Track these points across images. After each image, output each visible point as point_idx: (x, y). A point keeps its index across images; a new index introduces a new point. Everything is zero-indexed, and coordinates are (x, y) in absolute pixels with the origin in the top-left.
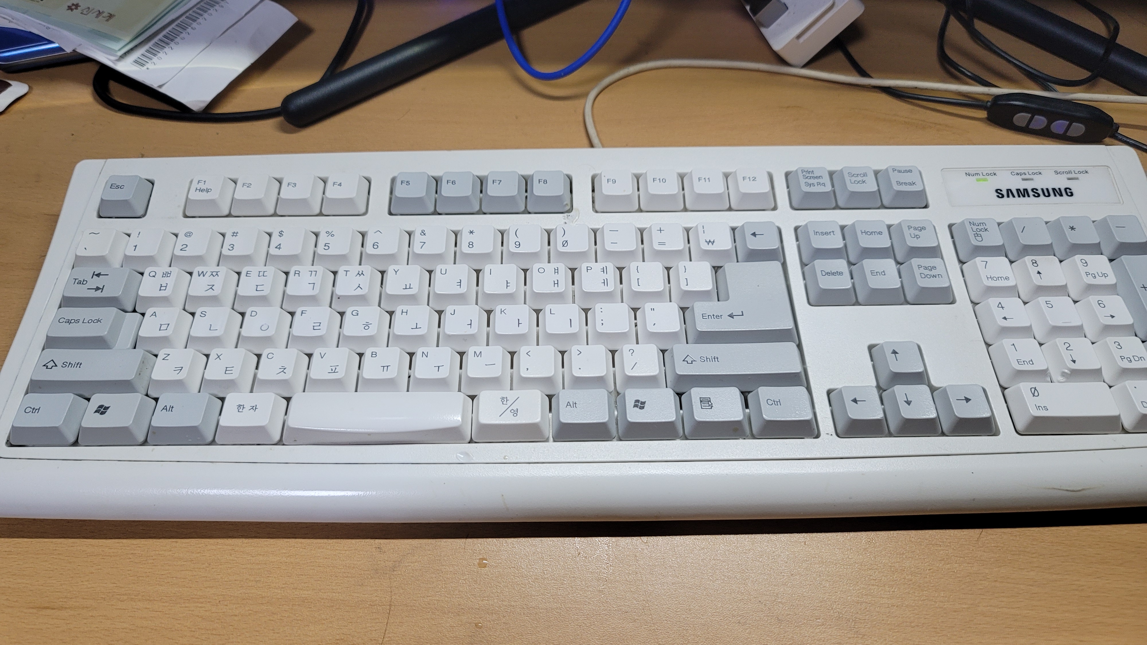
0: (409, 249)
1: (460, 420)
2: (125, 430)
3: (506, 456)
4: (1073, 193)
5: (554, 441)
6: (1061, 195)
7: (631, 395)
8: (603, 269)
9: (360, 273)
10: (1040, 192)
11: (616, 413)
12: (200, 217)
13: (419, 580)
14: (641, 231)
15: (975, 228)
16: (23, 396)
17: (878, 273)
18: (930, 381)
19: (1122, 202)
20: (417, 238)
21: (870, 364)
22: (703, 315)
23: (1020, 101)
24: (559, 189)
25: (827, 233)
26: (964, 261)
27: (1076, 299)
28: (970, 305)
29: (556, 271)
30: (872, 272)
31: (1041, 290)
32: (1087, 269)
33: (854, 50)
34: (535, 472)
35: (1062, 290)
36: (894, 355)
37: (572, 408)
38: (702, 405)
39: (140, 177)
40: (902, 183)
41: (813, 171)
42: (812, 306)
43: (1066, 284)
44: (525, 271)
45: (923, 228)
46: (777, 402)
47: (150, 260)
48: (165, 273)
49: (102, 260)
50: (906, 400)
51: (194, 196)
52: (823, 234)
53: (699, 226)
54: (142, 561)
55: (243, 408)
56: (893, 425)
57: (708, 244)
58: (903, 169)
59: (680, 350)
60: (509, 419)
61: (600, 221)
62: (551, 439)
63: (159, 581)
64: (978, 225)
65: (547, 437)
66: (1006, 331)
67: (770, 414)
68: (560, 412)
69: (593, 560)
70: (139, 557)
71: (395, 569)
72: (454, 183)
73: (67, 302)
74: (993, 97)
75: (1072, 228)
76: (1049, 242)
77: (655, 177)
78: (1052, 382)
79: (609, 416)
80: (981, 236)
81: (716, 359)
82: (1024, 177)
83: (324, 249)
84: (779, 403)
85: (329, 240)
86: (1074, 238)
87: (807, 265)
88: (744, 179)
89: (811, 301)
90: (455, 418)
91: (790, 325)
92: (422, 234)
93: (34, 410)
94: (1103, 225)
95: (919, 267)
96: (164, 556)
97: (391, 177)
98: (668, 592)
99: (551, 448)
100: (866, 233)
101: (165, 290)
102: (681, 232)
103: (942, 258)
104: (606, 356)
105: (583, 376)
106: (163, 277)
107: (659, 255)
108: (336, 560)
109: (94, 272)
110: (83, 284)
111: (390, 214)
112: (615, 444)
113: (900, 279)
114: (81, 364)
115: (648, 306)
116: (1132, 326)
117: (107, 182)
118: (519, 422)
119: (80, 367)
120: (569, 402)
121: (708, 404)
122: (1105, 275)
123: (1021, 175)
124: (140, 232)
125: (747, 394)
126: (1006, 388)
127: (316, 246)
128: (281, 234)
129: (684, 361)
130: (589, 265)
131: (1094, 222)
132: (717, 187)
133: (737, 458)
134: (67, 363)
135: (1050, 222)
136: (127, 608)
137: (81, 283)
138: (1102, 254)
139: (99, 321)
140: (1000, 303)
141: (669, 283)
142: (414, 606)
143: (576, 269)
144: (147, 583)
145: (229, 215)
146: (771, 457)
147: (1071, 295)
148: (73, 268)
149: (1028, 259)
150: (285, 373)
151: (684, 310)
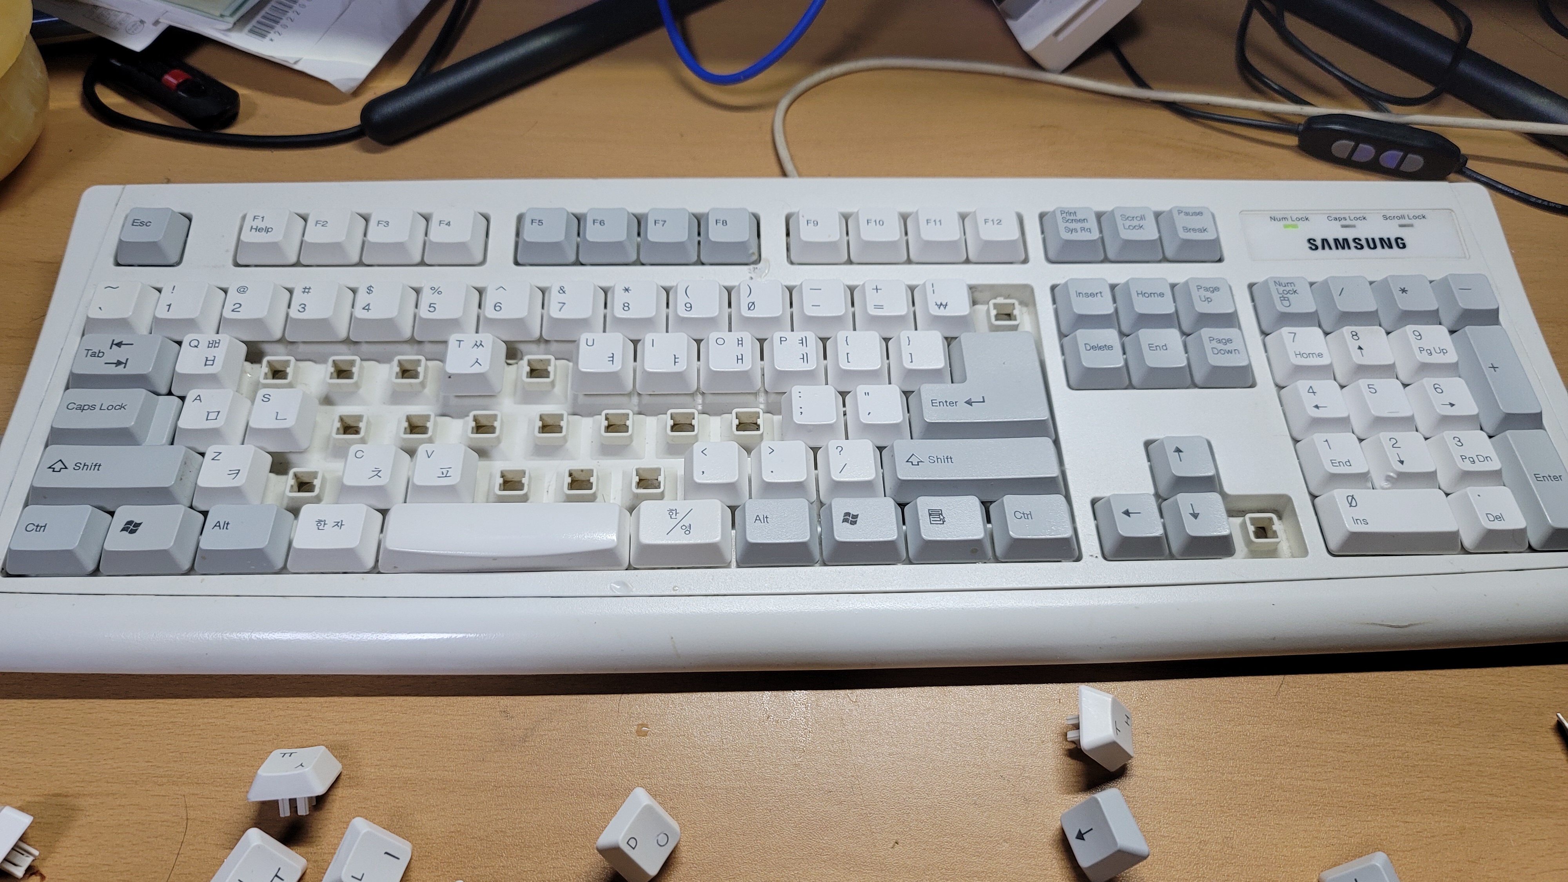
0: (543, 311)
1: (616, 540)
2: (164, 555)
3: (676, 587)
4: (1406, 244)
5: (738, 566)
6: (1391, 247)
7: (840, 506)
8: (802, 340)
9: (478, 344)
10: (1364, 243)
11: (819, 529)
12: (256, 266)
13: (558, 753)
14: (852, 289)
15: (1281, 289)
16: (21, 508)
17: (1158, 347)
18: (1222, 487)
19: (1468, 256)
20: (554, 298)
21: (1146, 465)
22: (933, 401)
23: (1341, 124)
24: (742, 233)
25: (1092, 295)
26: (1267, 331)
27: (1406, 382)
28: (1274, 390)
29: (740, 342)
30: (1150, 346)
31: (1363, 370)
32: (1421, 344)
33: (1129, 50)
34: (714, 607)
35: (1388, 370)
36: (1177, 453)
37: (763, 524)
38: (932, 519)
39: (172, 210)
40: (1190, 229)
41: (1075, 213)
42: (1073, 389)
43: (1394, 364)
44: (698, 342)
45: (1216, 289)
46: (1027, 515)
47: (190, 324)
48: (211, 342)
49: (123, 324)
50: (1192, 512)
51: (248, 237)
52: (1087, 295)
53: (927, 283)
54: (185, 732)
55: (325, 524)
56: (1176, 544)
57: (939, 308)
58: (1191, 211)
59: (903, 447)
60: (679, 538)
61: (798, 275)
62: (734, 563)
63: (210, 758)
64: (1285, 286)
65: (729, 561)
66: (1318, 423)
67: (1019, 530)
68: (747, 529)
69: (786, 725)
70: (182, 726)
71: (527, 739)
72: (602, 224)
73: (76, 381)
74: (1306, 118)
75: (1404, 291)
76: (1373, 309)
77: (869, 218)
78: (1373, 489)
79: (811, 534)
80: (1288, 300)
81: (949, 460)
82: (1344, 222)
83: (429, 311)
84: (1029, 516)
85: (435, 299)
86: (1405, 303)
87: (1067, 336)
88: (985, 222)
89: (1071, 383)
90: (609, 537)
91: (1045, 415)
92: (561, 291)
93: (39, 528)
94: (1443, 287)
95: (1211, 339)
96: (216, 725)
97: (517, 214)
98: (883, 765)
99: (735, 575)
100: (1143, 294)
101: (212, 365)
102: (904, 290)
103: (1240, 328)
104: (806, 456)
105: (776, 481)
106: (208, 347)
107: (875, 321)
108: (447, 728)
109: (113, 341)
110: (98, 356)
111: (517, 263)
112: (817, 570)
113: (1186, 355)
114: (100, 465)
115: (861, 389)
116: (1476, 417)
117: (126, 217)
118: (692, 542)
119: (98, 470)
120: (758, 516)
121: (940, 518)
122: (1443, 351)
123: (1340, 220)
124: (174, 287)
125: (989, 504)
126: (1317, 497)
127: (416, 307)
128: (370, 290)
129: (907, 461)
130: (783, 334)
131: (1431, 282)
132: (951, 232)
133: (976, 587)
134: (81, 464)
135: (1374, 282)
136: (168, 794)
137: (96, 355)
138: (1440, 324)
139: (122, 407)
140: (1311, 387)
141: (888, 358)
142: (553, 787)
143: (766, 339)
144: (193, 761)
145: (297, 264)
146: (1020, 586)
147: (1400, 377)
148: (83, 335)
149: (1347, 330)
150: (380, 477)
151: (908, 395)
